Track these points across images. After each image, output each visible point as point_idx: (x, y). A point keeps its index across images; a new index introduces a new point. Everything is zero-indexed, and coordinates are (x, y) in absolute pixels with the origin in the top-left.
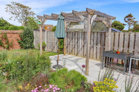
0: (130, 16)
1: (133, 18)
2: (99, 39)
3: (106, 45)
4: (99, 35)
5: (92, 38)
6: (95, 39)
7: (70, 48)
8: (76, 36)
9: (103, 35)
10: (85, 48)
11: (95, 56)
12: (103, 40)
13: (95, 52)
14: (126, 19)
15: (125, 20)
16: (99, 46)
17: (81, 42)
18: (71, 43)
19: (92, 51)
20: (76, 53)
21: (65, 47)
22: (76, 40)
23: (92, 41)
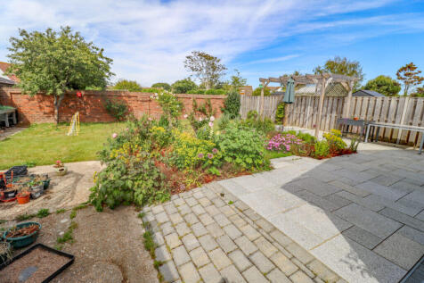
0: (410, 67)
1: (416, 71)
2: (335, 105)
3: (344, 112)
4: (335, 101)
5: (326, 104)
6: (330, 105)
7: (293, 117)
8: (303, 103)
9: (341, 100)
10: (315, 117)
11: (327, 127)
12: (340, 106)
13: (328, 122)
14: (402, 74)
15: (398, 74)
16: (334, 115)
17: (309, 109)
18: (295, 111)
19: (323, 120)
20: (301, 123)
21: (287, 115)
22: (303, 107)
23: (325, 108)
